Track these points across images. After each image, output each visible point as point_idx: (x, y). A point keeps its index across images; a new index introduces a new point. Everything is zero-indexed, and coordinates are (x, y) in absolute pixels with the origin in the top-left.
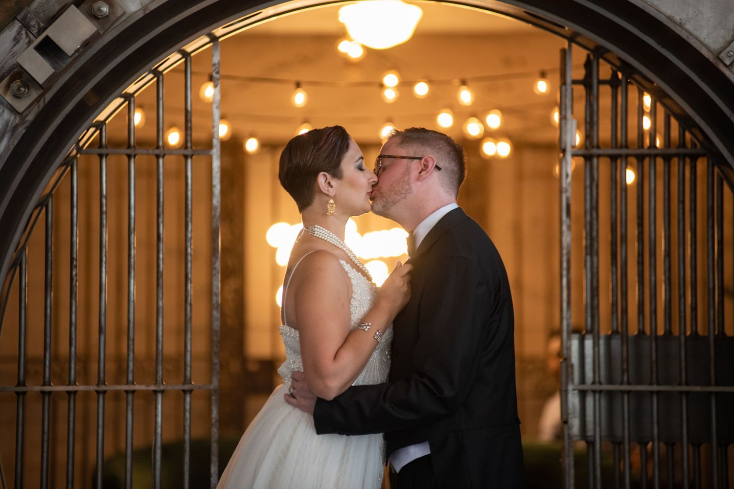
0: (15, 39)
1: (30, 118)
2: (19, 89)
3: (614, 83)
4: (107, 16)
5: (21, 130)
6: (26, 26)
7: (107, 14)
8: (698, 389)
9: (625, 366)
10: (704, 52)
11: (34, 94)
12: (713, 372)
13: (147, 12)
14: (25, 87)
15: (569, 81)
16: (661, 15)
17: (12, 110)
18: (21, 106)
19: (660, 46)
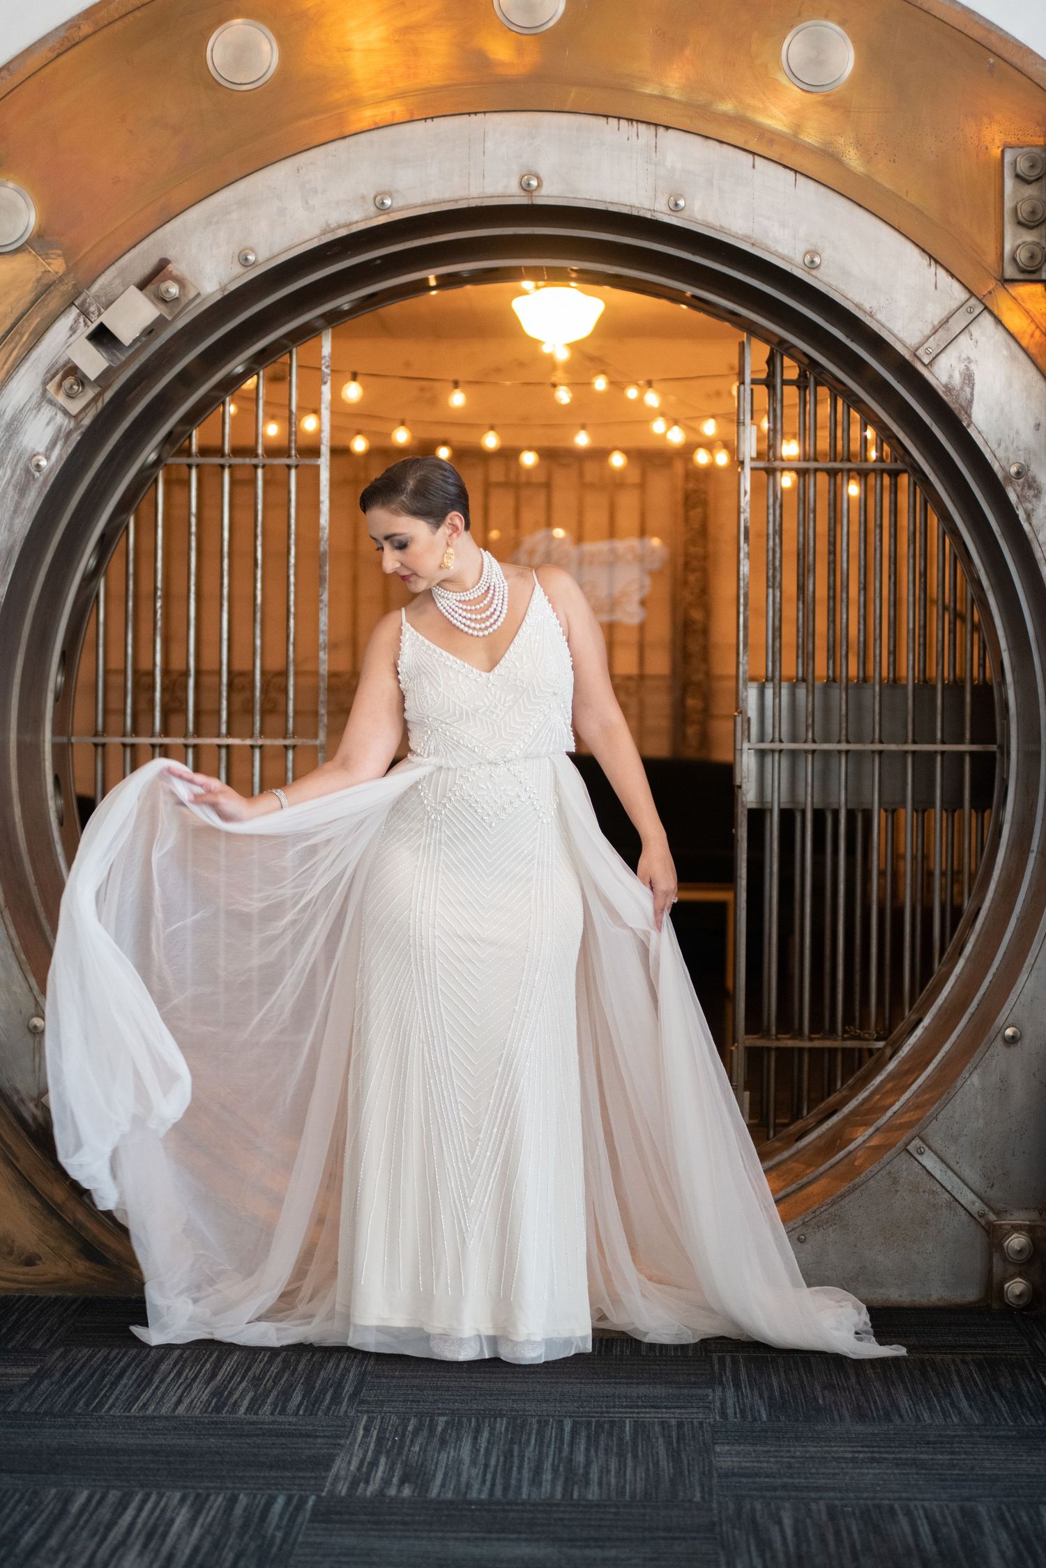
0: (71, 328)
1: (87, 421)
2: (71, 387)
3: (801, 384)
4: (177, 298)
5: (76, 437)
6: (85, 313)
7: (177, 296)
8: (893, 747)
9: (810, 721)
10: (899, 347)
11: (90, 393)
12: (910, 727)
13: (226, 293)
14: (78, 385)
15: (748, 380)
16: (848, 301)
17: (66, 412)
18: (75, 407)
19: (849, 340)
